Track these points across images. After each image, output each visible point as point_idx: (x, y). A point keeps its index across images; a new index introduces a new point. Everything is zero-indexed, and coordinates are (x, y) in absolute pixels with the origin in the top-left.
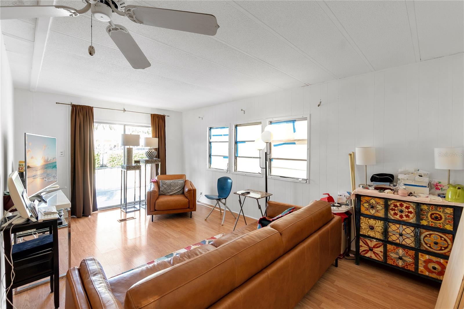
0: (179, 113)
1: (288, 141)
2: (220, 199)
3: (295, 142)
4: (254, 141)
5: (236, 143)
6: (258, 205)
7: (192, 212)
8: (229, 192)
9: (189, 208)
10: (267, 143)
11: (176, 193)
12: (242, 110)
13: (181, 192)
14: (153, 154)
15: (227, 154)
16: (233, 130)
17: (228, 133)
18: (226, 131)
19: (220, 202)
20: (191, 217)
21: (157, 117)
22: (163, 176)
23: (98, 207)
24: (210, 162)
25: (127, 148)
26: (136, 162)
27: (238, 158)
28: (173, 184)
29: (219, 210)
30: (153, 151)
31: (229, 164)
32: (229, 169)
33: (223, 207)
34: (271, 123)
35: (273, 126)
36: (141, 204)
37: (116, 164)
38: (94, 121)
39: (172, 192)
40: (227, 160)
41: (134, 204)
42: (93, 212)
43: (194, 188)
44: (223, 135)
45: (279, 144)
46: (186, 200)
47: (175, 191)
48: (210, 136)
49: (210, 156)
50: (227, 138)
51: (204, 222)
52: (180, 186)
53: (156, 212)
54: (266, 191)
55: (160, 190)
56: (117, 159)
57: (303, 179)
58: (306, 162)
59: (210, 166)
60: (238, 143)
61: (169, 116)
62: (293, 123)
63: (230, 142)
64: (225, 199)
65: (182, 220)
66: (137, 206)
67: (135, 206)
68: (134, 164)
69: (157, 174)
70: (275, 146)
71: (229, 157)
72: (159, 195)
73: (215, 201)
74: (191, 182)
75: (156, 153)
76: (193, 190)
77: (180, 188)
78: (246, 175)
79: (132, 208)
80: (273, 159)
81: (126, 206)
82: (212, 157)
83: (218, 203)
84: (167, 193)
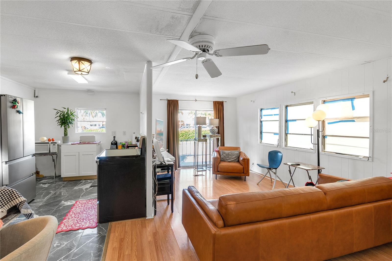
0: (234, 99)
1: (344, 119)
2: (271, 168)
3: (354, 119)
4: (305, 120)
5: (286, 121)
6: (308, 176)
7: (246, 176)
8: (279, 164)
9: (243, 173)
10: (319, 121)
11: (233, 160)
12: (292, 92)
13: (237, 160)
14: (215, 131)
15: (277, 131)
16: (283, 110)
17: (278, 113)
18: (277, 111)
19: (270, 171)
20: (245, 181)
21: (218, 103)
22: (223, 147)
23: (181, 166)
24: (261, 138)
25: (198, 127)
26: (204, 136)
27: (288, 135)
28: (230, 154)
29: (270, 179)
30: (215, 128)
31: (279, 140)
32: (279, 145)
33: (273, 176)
34: (324, 102)
35: (327, 104)
36: (207, 167)
37: (184, 138)
38: (179, 109)
39: (230, 159)
40: (277, 137)
41: (202, 166)
42: (178, 168)
43: (247, 158)
44: (273, 115)
45: (334, 122)
46: (242, 167)
47: (232, 159)
48: (261, 116)
49: (261, 133)
50: (277, 118)
51: (256, 185)
52: (236, 156)
53: (218, 172)
54: (319, 165)
55: (221, 157)
56: (185, 135)
57: (364, 157)
58: (368, 139)
59: (261, 142)
60: (289, 121)
61: (226, 102)
62: (352, 100)
63: (280, 121)
64: (276, 169)
65: (238, 182)
66: (204, 168)
67: (203, 168)
68: (202, 138)
69: (218, 146)
70: (329, 123)
71: (280, 134)
72: (220, 161)
73: (266, 170)
74: (244, 153)
75: (217, 130)
76: (247, 159)
77: (236, 157)
78: (296, 150)
79: (200, 168)
80: (327, 136)
81: (198, 167)
82: (263, 134)
83: (269, 172)
84: (226, 160)
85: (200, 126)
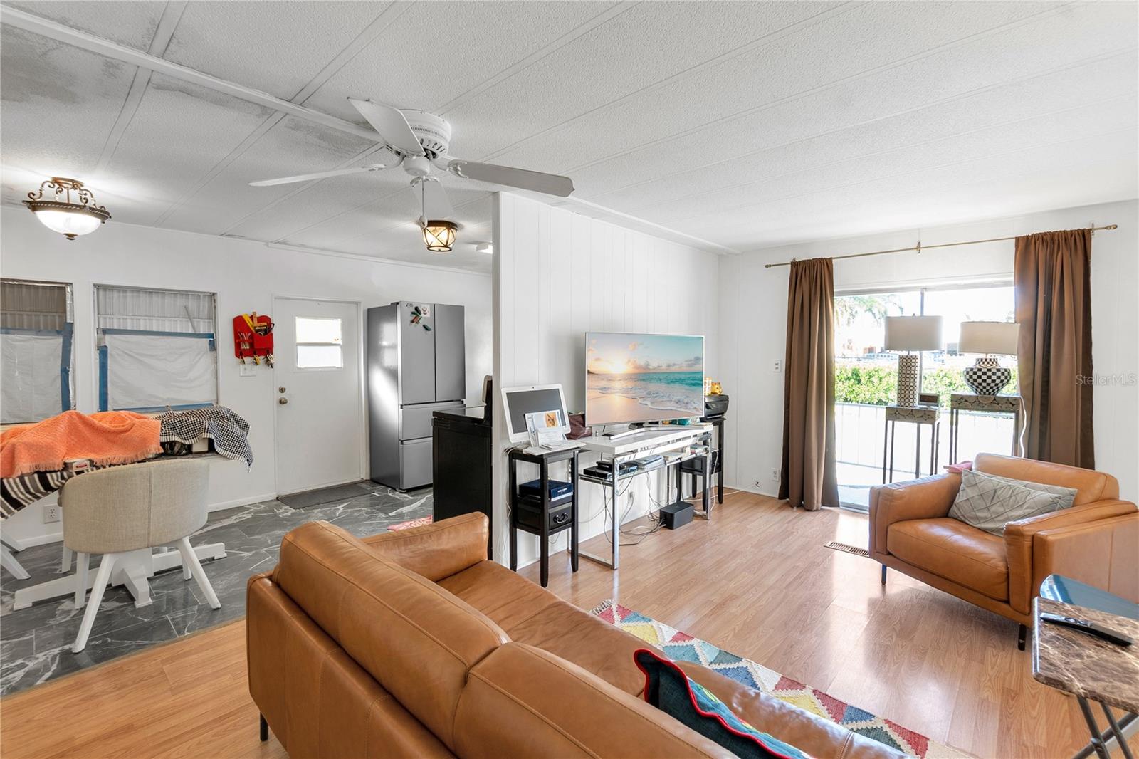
9: (1008, 602)
23: (840, 501)
25: (902, 358)
26: (927, 399)
43: (1039, 533)
47: (1001, 520)
53: (889, 557)
55: (955, 501)
76: (1032, 537)
84: (972, 518)
85: (912, 353)
